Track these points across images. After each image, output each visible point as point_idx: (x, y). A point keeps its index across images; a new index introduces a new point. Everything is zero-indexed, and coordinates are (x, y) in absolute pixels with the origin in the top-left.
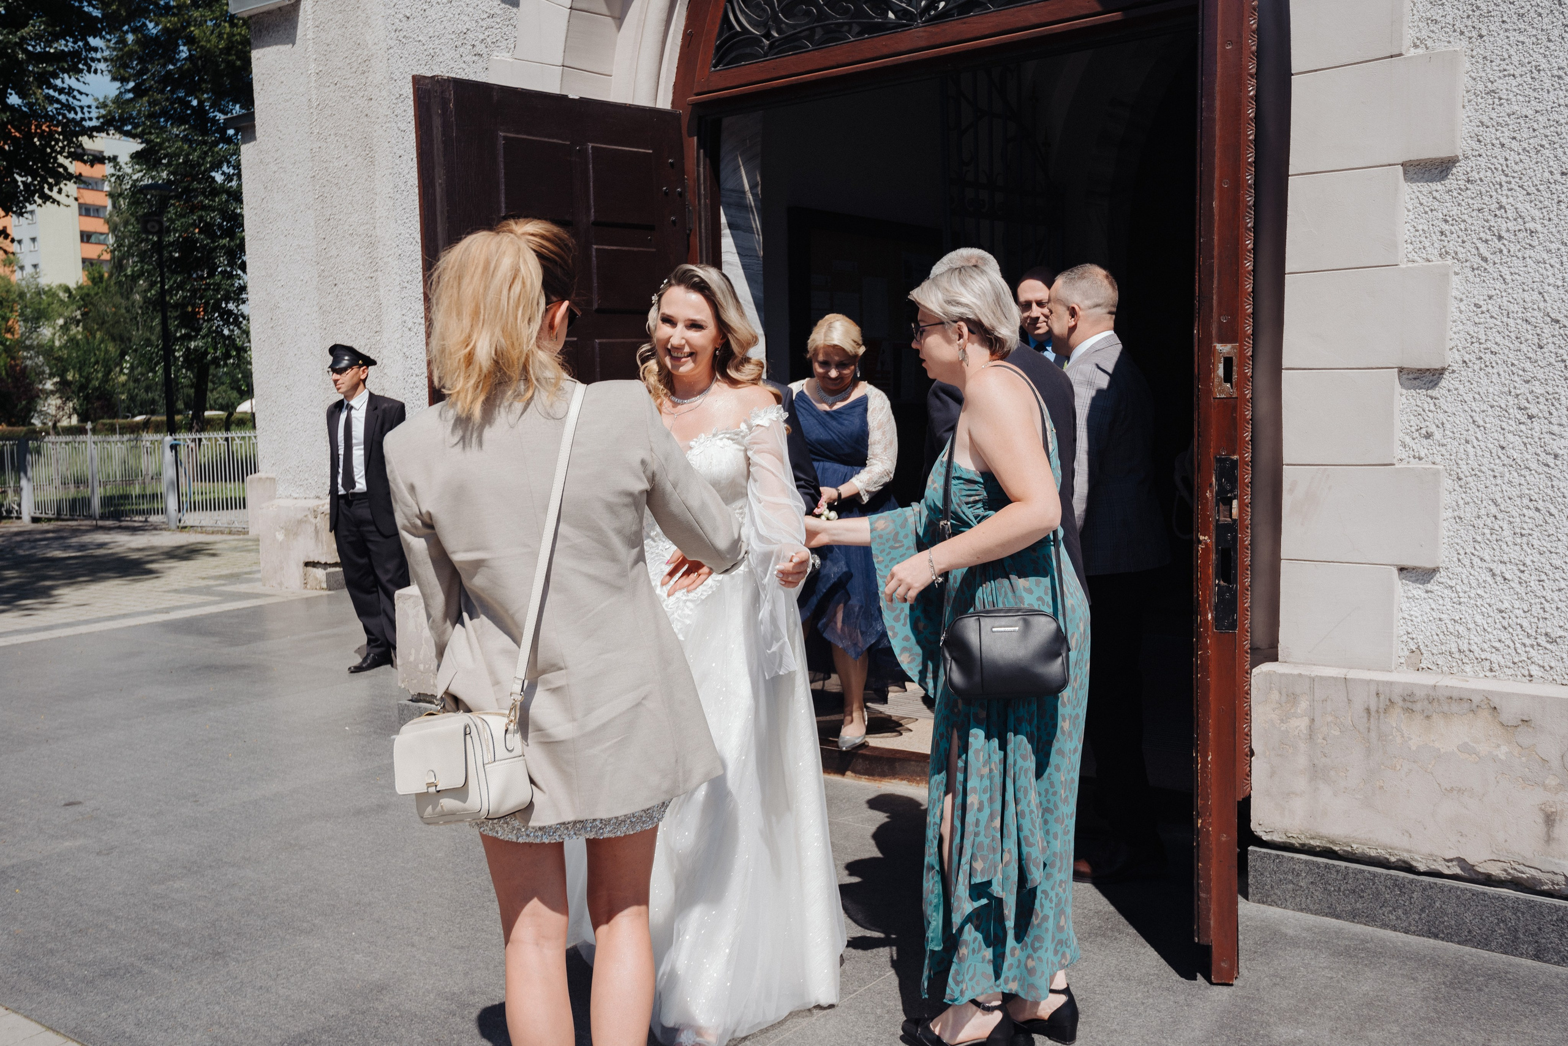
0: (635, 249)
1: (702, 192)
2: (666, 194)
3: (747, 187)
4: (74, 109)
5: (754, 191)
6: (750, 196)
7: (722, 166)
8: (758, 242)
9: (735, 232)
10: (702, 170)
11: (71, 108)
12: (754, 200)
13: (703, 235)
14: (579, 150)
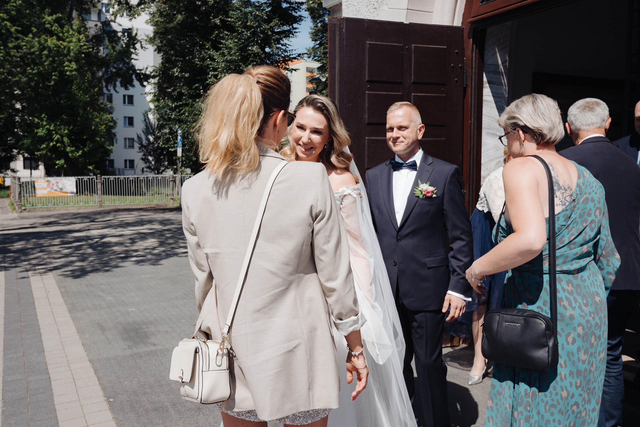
0: (434, 95)
1: (474, 66)
2: (453, 67)
3: (500, 62)
4: (287, 52)
5: (504, 65)
6: (502, 67)
7: (486, 53)
8: (505, 90)
9: (491, 85)
10: (474, 55)
11: (286, 51)
12: (504, 69)
13: (473, 87)
14: (407, 48)
